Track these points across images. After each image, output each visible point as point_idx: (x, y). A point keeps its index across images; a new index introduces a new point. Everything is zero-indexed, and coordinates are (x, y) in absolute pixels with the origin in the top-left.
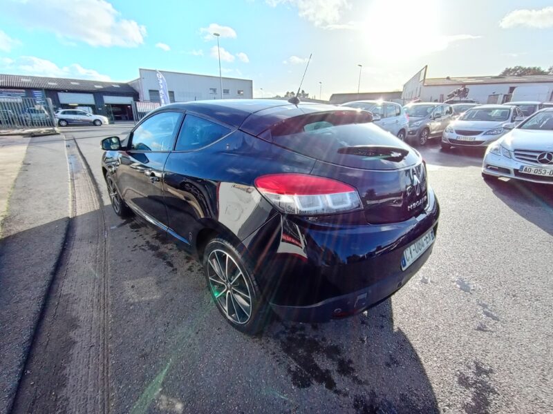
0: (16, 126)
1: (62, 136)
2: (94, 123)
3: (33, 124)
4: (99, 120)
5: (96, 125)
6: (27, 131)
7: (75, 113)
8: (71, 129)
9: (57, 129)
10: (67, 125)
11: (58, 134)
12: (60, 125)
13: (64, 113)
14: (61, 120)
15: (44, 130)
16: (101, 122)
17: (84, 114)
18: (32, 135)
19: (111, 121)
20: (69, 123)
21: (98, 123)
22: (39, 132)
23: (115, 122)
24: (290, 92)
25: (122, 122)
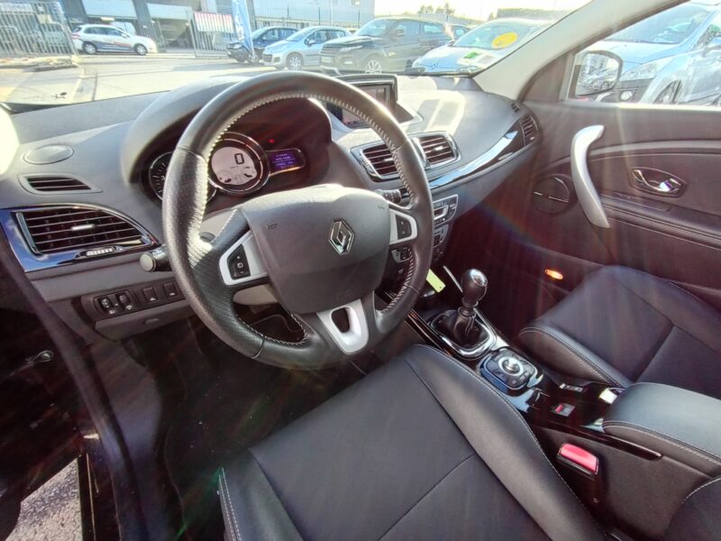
0: (17, 51)
1: (81, 72)
2: (135, 50)
3: (41, 50)
4: (142, 45)
5: (139, 54)
6: (30, 61)
7: (105, 31)
8: (99, 58)
9: (75, 59)
10: (97, 53)
11: (74, 67)
12: (83, 52)
13: (89, 31)
14: (86, 43)
15: (55, 59)
16: (145, 48)
17: (119, 34)
18: (37, 69)
19: (162, 49)
20: (98, 49)
21: (141, 50)
22: (48, 63)
23: (168, 51)
24: (426, 6)
25: (181, 51)
